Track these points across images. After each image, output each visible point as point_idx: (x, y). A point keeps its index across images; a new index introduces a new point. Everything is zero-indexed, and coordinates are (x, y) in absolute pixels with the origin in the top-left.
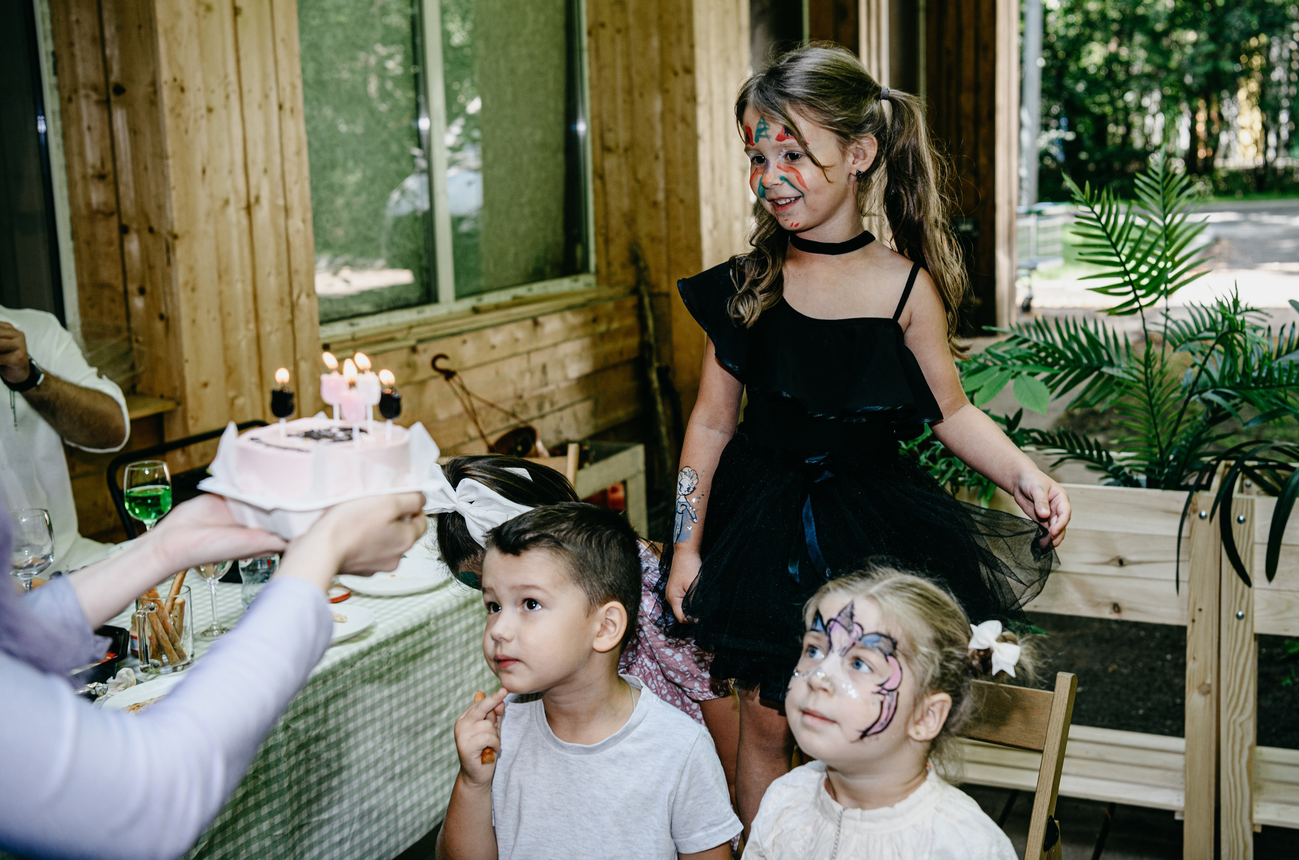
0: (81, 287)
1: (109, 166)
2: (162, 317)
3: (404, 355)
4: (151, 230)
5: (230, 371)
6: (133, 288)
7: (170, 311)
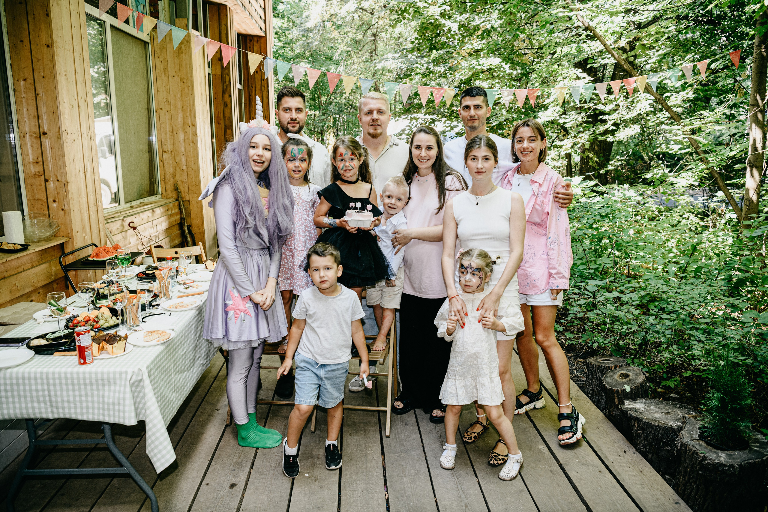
0: (28, 200)
1: (40, 159)
2: (63, 210)
3: (120, 222)
4: (58, 180)
5: (83, 227)
6: (50, 200)
7: (66, 208)
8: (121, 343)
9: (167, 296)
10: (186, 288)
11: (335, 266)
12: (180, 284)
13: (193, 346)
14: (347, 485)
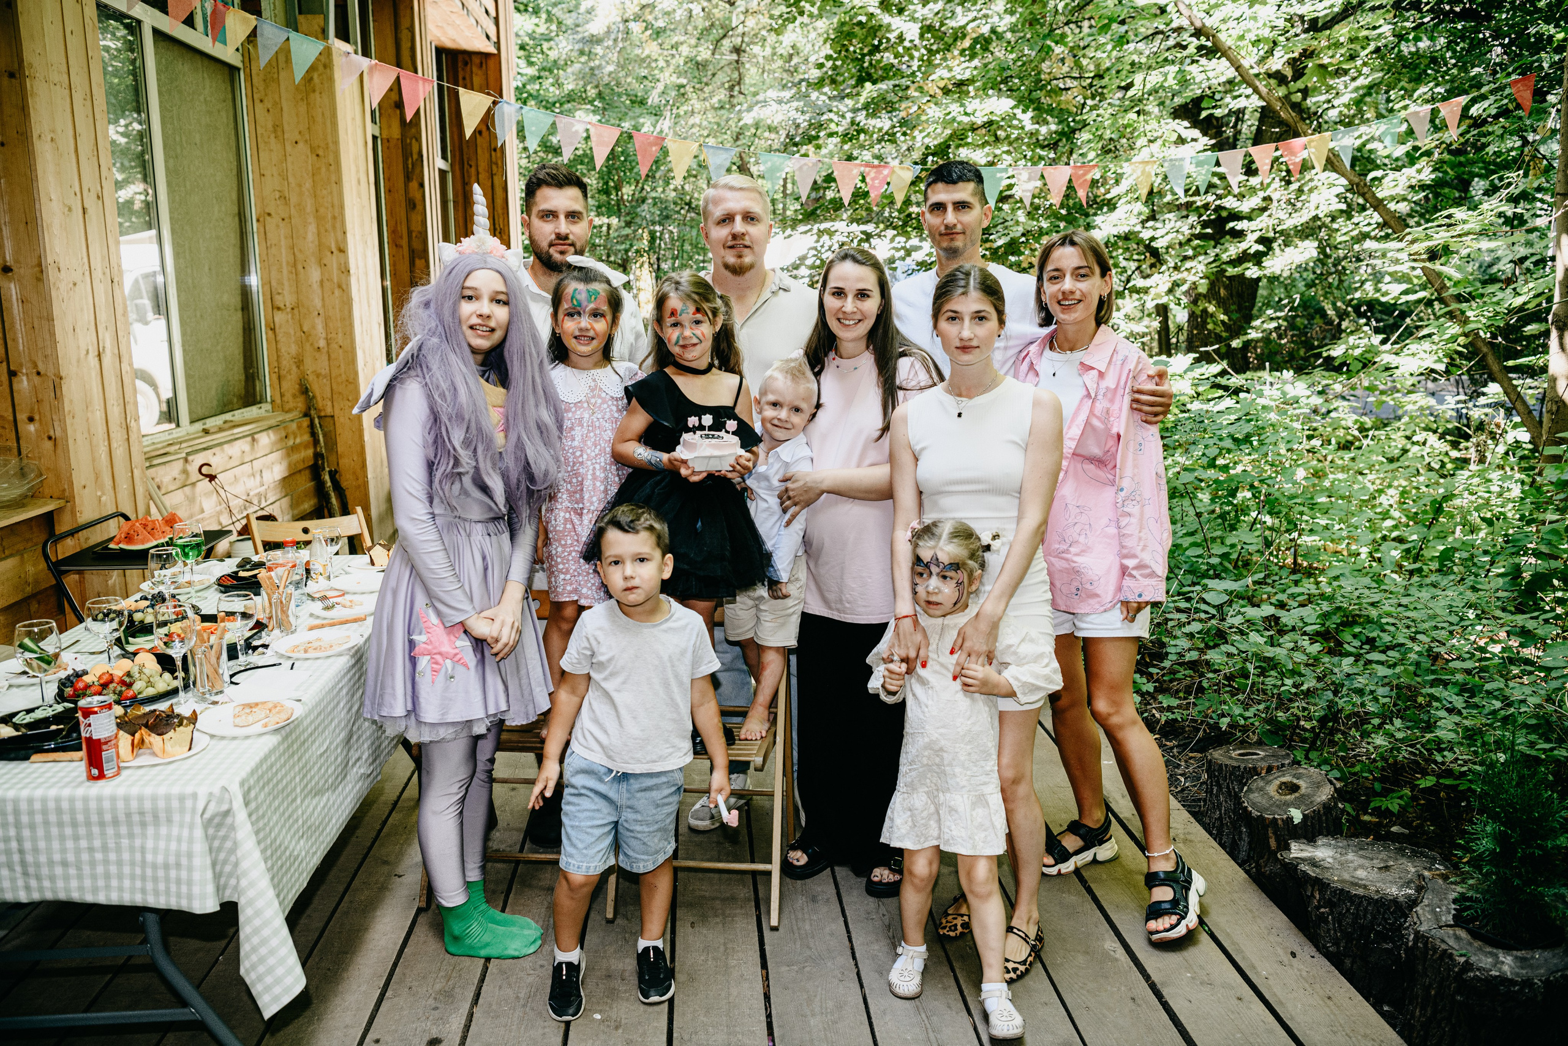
2: (50, 438)
3: (178, 466)
4: (38, 373)
5: (97, 476)
6: (22, 417)
7: (58, 433)
8: (184, 731)
9: (284, 626)
10: (327, 608)
11: (658, 554)
12: (313, 599)
13: (343, 735)
14: (686, 1037)
